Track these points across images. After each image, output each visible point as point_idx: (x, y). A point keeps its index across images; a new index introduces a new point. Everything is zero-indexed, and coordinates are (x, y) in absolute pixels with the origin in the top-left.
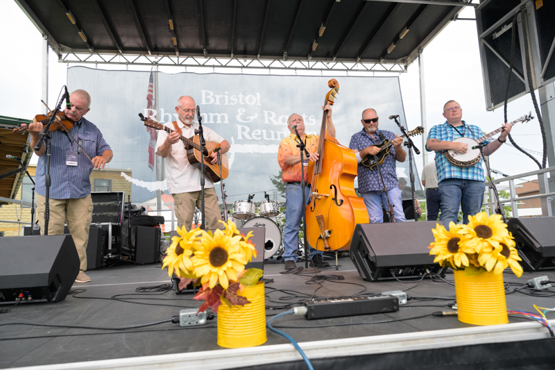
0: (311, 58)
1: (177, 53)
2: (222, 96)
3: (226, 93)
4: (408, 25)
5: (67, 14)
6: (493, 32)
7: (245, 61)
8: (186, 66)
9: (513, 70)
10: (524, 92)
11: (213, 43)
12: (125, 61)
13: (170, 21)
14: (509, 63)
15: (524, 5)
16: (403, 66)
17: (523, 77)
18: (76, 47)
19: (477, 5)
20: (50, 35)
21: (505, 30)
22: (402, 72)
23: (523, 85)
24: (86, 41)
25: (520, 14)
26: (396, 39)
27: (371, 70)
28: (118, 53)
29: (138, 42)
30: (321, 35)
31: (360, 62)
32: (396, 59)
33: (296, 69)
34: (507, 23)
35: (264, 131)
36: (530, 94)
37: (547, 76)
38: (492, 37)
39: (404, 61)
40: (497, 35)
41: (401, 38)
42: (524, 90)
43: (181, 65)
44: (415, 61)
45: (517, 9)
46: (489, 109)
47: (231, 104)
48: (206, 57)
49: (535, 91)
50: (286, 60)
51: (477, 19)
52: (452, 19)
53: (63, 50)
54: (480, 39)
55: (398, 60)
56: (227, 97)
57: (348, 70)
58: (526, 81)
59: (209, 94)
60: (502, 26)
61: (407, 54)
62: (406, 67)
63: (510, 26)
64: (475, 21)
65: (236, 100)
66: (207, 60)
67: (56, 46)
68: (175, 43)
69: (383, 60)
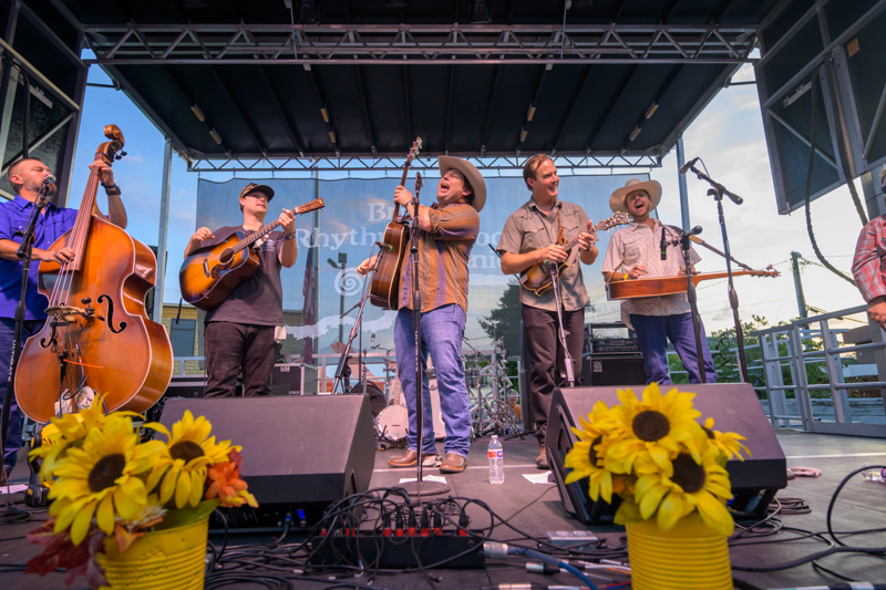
0: (519, 152)
1: (337, 153)
4: (657, 99)
5: (193, 109)
6: (784, 97)
7: (429, 160)
8: (349, 169)
9: (816, 150)
10: (837, 183)
11: (384, 138)
12: (271, 167)
13: (323, 110)
14: (809, 140)
15: (829, 53)
16: (654, 158)
17: (834, 161)
18: (209, 151)
19: (757, 60)
20: (175, 137)
21: (800, 92)
22: (655, 166)
23: (836, 172)
24: (219, 142)
25: (822, 67)
26: (641, 121)
27: (607, 166)
28: (262, 157)
29: (287, 141)
30: (530, 119)
31: (592, 155)
32: (645, 148)
33: (499, 168)
34: (804, 82)
36: (846, 185)
37: (872, 157)
38: (782, 105)
39: (655, 152)
40: (790, 101)
41: (648, 117)
42: (838, 179)
43: (342, 169)
44: (671, 150)
45: (818, 59)
46: (783, 210)
48: (375, 157)
49: (855, 181)
50: (485, 156)
51: (758, 82)
52: (722, 85)
53: (194, 156)
54: (764, 109)
55: (647, 151)
57: (573, 167)
58: (839, 166)
59: (379, 207)
60: (797, 87)
61: (661, 141)
62: (659, 160)
63: (809, 86)
64: (755, 85)
66: (376, 160)
67: (185, 151)
68: (333, 140)
69: (624, 151)
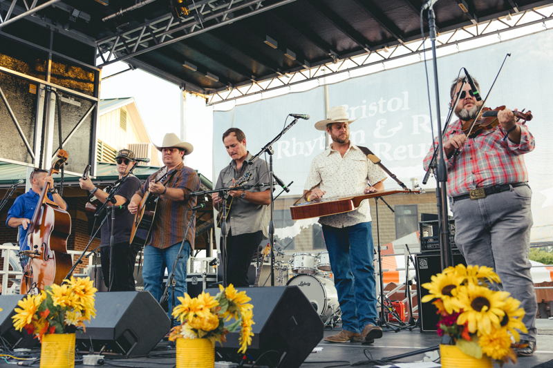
2: (358, 107)
3: (364, 101)
35: (411, 146)
47: (370, 115)
56: (364, 107)
65: (375, 108)
